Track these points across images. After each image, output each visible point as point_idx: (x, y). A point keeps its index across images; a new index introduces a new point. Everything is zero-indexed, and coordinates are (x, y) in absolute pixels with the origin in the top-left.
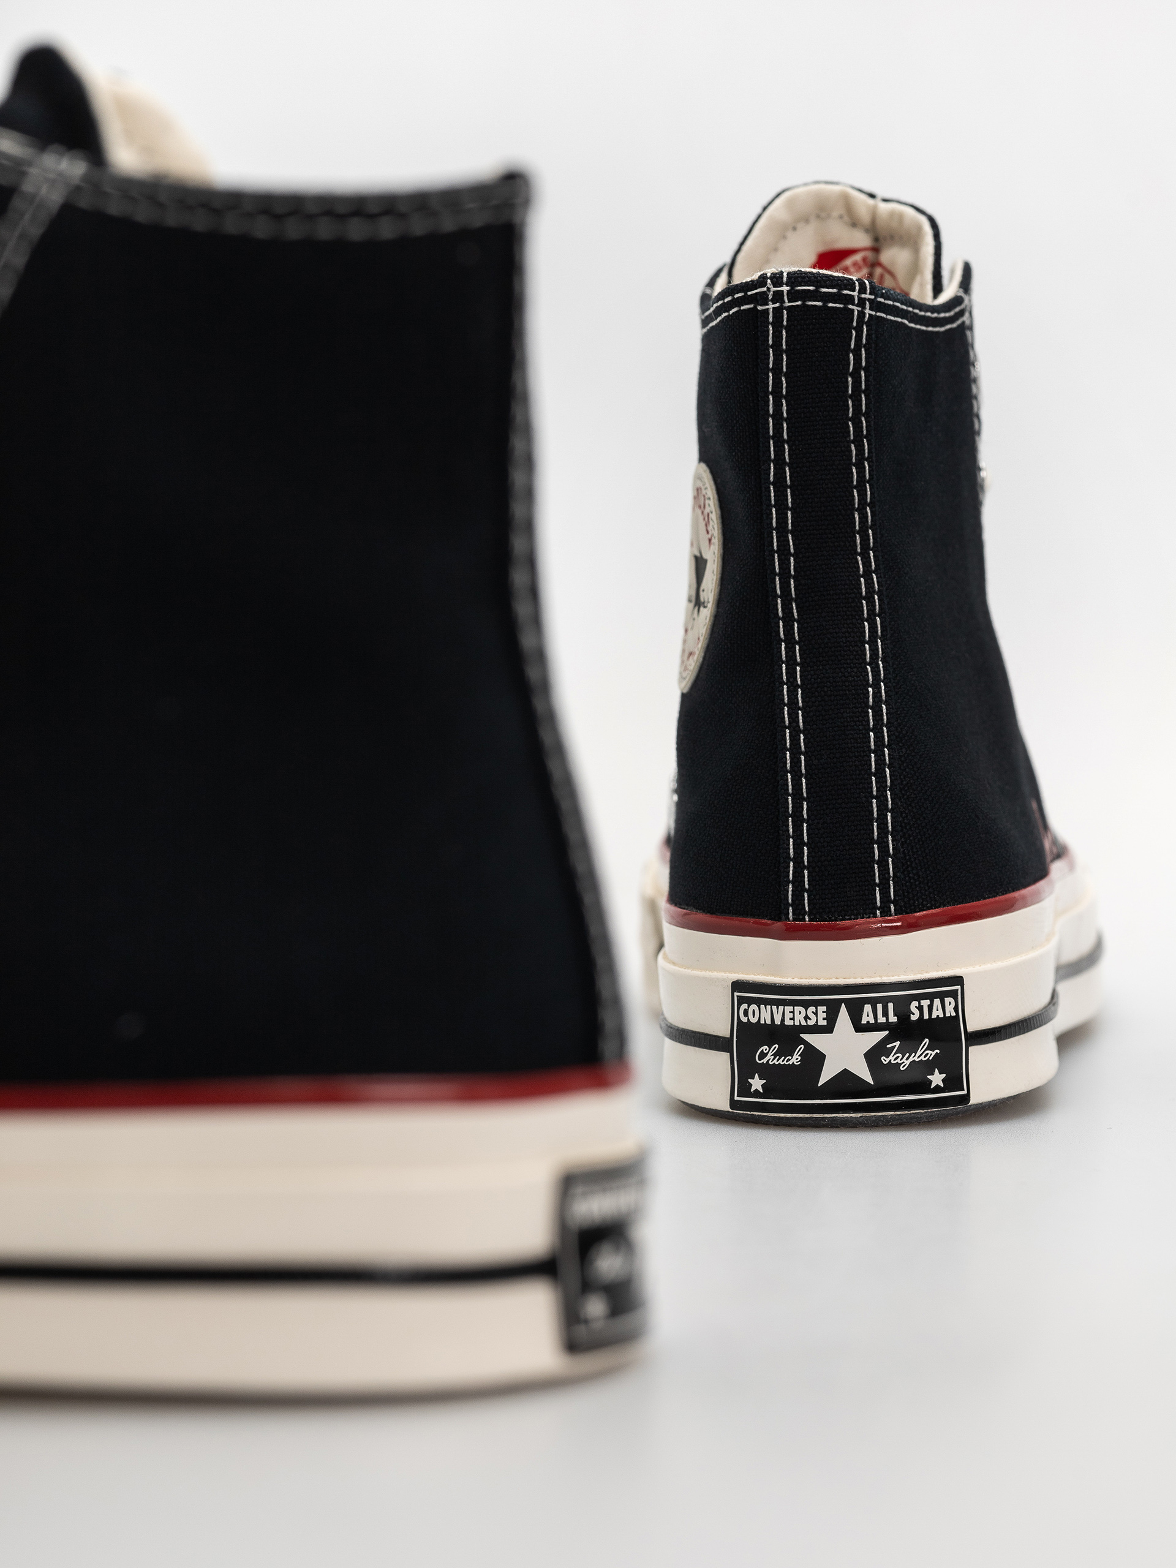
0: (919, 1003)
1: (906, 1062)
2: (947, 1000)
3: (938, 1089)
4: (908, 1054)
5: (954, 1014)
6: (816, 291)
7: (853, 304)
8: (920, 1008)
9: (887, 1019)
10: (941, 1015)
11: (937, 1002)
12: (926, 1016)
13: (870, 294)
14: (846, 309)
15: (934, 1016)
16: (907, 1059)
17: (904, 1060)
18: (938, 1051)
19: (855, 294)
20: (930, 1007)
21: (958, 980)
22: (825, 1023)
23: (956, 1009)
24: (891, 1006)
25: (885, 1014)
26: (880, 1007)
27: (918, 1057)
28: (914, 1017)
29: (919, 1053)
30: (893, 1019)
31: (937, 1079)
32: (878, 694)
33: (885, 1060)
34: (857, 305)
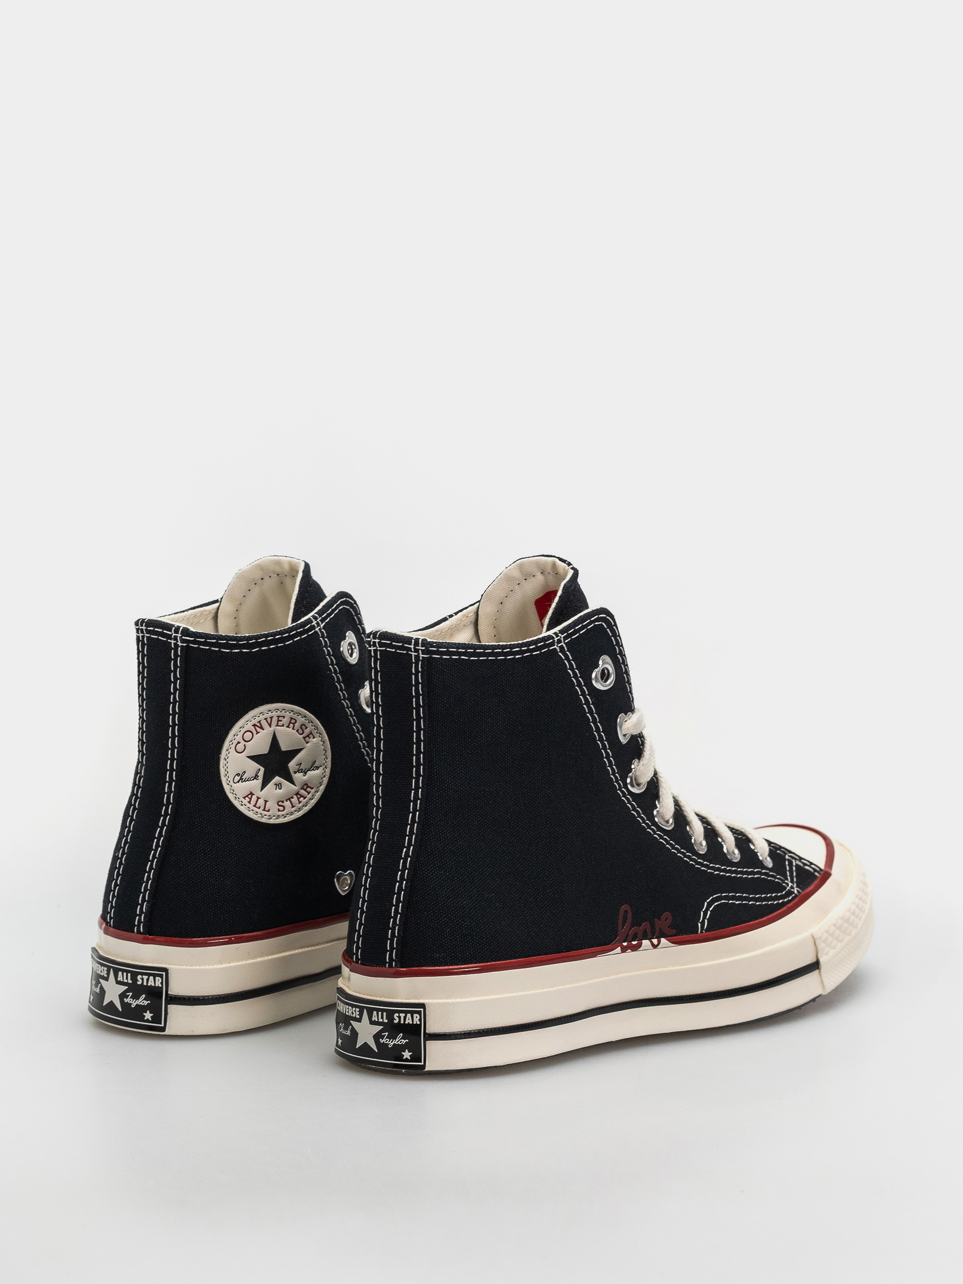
0: (399, 1015)
1: (391, 1044)
2: (415, 1015)
3: (407, 1060)
4: (392, 1040)
5: (418, 1023)
6: (391, 644)
7: (412, 652)
8: (399, 1017)
9: (383, 1020)
10: (411, 1023)
11: (409, 1015)
12: (402, 1022)
13: (422, 647)
14: (407, 654)
15: (406, 1023)
16: (392, 1042)
17: (390, 1042)
18: (407, 1041)
19: (412, 647)
20: (405, 1018)
21: (423, 1006)
22: (358, 1017)
23: (420, 1020)
24: (385, 1013)
25: (382, 1018)
26: (380, 1013)
27: (397, 1042)
28: (396, 1021)
29: (397, 1040)
30: (386, 1021)
31: (407, 1054)
32: (408, 852)
33: (382, 1041)
34: (414, 652)
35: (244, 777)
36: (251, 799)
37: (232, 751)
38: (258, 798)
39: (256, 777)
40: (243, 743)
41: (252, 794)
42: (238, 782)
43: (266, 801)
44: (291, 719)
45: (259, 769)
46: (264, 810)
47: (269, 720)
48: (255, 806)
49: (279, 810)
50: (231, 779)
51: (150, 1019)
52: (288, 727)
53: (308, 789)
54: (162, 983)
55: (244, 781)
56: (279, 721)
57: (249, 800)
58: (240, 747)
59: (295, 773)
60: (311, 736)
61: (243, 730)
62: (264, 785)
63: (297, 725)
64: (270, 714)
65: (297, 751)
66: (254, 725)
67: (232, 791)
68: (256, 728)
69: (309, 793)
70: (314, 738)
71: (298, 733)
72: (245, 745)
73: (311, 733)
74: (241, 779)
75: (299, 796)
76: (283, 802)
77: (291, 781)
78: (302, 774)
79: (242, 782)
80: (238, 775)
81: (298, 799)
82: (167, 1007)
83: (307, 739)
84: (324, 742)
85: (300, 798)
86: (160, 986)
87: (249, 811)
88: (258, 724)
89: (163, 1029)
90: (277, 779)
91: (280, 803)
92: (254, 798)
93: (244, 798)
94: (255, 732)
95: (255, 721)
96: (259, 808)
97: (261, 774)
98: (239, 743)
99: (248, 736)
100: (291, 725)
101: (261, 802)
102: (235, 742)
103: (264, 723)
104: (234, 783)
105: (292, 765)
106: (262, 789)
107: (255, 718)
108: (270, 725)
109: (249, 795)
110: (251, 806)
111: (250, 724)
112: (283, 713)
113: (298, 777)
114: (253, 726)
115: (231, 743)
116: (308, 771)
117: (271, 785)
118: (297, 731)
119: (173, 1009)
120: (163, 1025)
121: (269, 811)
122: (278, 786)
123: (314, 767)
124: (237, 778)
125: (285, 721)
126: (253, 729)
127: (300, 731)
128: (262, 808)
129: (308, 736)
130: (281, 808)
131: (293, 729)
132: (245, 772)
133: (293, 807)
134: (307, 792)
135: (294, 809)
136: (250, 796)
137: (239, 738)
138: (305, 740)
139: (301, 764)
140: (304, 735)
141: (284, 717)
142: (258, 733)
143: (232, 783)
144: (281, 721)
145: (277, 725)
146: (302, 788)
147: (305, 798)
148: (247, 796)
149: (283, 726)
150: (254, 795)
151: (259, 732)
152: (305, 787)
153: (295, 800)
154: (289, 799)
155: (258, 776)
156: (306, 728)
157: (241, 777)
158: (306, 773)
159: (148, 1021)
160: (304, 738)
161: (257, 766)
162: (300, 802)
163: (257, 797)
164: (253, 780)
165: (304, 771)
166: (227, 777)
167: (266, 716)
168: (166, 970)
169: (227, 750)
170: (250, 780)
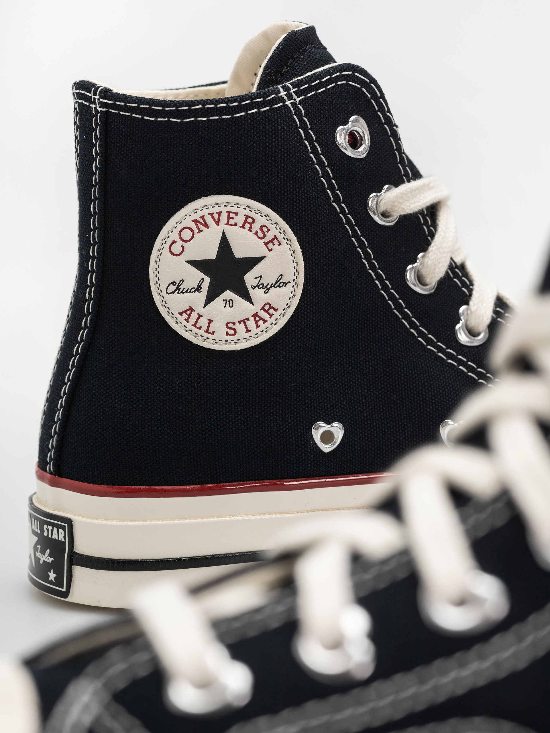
35: (181, 287)
36: (189, 316)
37: (166, 250)
38: (200, 316)
39: (198, 289)
40: (180, 243)
41: (191, 310)
42: (173, 292)
43: (210, 321)
44: (247, 217)
45: (203, 279)
46: (207, 331)
47: (216, 216)
48: (195, 325)
49: (228, 334)
50: (163, 288)
51: (53, 580)
52: (243, 227)
53: (271, 311)
54: (65, 537)
55: (182, 292)
56: (229, 218)
57: (186, 317)
58: (176, 248)
59: (254, 287)
60: (275, 241)
61: (180, 227)
62: (209, 300)
63: (256, 227)
64: (217, 209)
65: (257, 260)
66: (195, 221)
67: (164, 304)
68: (199, 224)
69: (271, 316)
70: (280, 244)
71: (257, 236)
72: (182, 246)
73: (275, 238)
74: (178, 289)
75: (258, 319)
76: (234, 324)
77: (247, 298)
78: (263, 290)
79: (178, 293)
80: (174, 283)
81: (256, 322)
82: (72, 567)
83: (270, 245)
84: (294, 251)
85: (259, 321)
86: (63, 540)
87: (186, 331)
88: (201, 220)
89: (66, 594)
90: (228, 294)
91: (231, 325)
92: (194, 316)
93: (181, 314)
94: (196, 230)
95: (197, 216)
96: (200, 328)
97: (206, 286)
98: (174, 242)
99: (186, 235)
100: (247, 226)
101: (203, 322)
102: (169, 241)
103: (209, 220)
104: (167, 293)
105: (250, 279)
106: (206, 305)
107: (196, 212)
108: (218, 223)
109: (188, 310)
110: (189, 326)
111: (190, 219)
112: (235, 209)
113: (256, 294)
114: (193, 221)
115: (164, 241)
116: (271, 287)
117: (219, 301)
118: (256, 233)
119: (78, 571)
120: (64, 590)
121: (213, 333)
122: (229, 303)
123: (281, 283)
124: (172, 288)
125: (240, 219)
126: (193, 226)
127: (261, 235)
128: (205, 328)
129: (271, 241)
130: (231, 332)
131: (250, 230)
132: (182, 281)
133: (248, 331)
134: (269, 314)
135: (249, 334)
136: (188, 312)
137: (175, 236)
138: (267, 246)
139: (261, 277)
140: (266, 240)
141: (237, 214)
142: (200, 231)
143: (164, 293)
144: (233, 218)
145: (228, 224)
146: (263, 309)
147: (265, 321)
148: (185, 312)
149: (235, 225)
150: (194, 311)
151: (202, 231)
152: (267, 307)
153: (251, 324)
154: (244, 321)
155: (201, 288)
156: (268, 230)
157: (178, 286)
158: (269, 289)
159: (51, 582)
160: (266, 244)
161: (202, 275)
162: (258, 327)
163: (198, 314)
164: (194, 292)
165: (266, 287)
166: (158, 285)
167: (211, 210)
168: (69, 522)
169: (159, 250)
170: (190, 292)
